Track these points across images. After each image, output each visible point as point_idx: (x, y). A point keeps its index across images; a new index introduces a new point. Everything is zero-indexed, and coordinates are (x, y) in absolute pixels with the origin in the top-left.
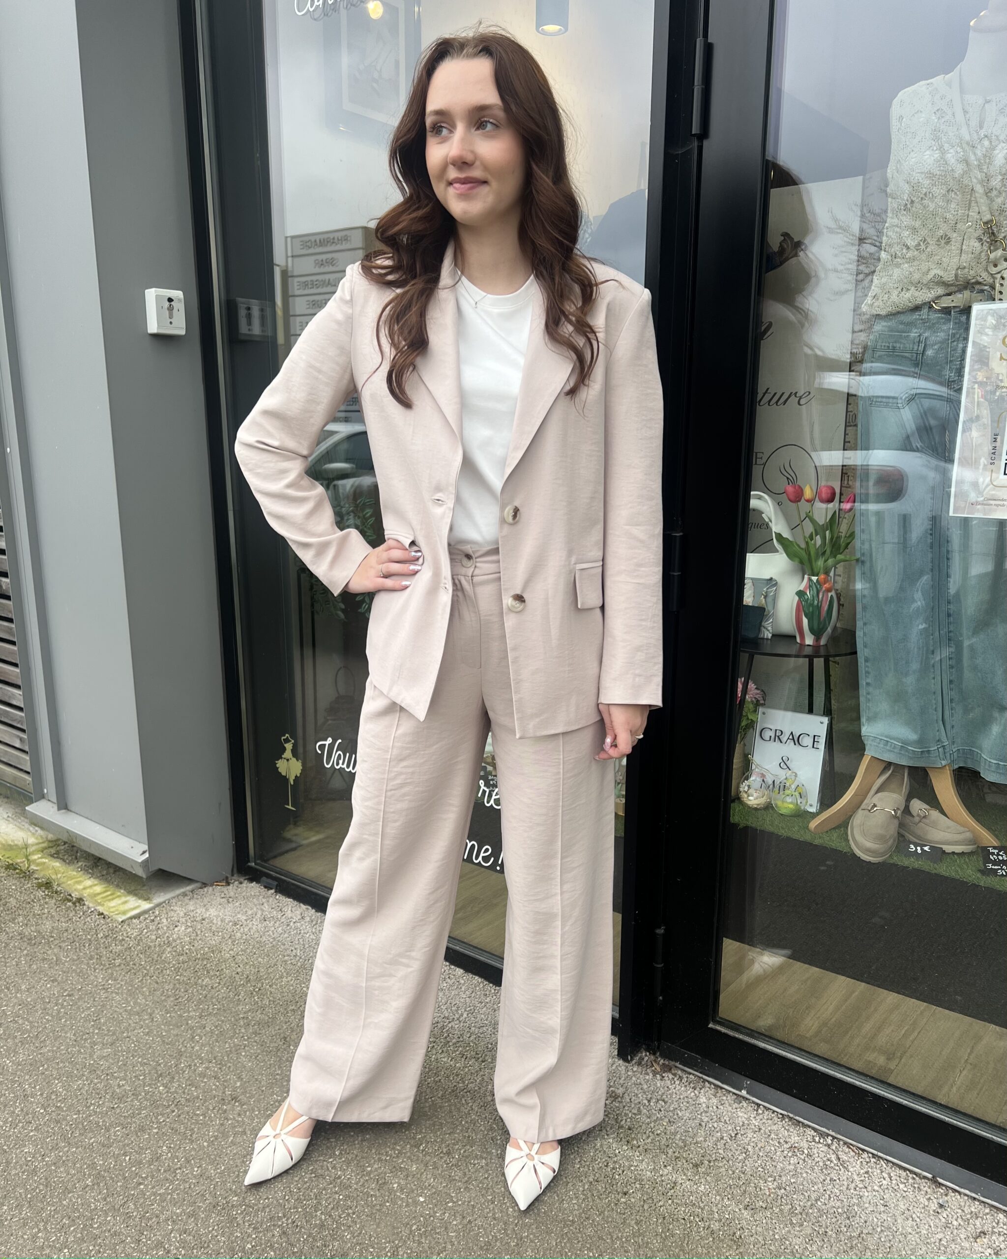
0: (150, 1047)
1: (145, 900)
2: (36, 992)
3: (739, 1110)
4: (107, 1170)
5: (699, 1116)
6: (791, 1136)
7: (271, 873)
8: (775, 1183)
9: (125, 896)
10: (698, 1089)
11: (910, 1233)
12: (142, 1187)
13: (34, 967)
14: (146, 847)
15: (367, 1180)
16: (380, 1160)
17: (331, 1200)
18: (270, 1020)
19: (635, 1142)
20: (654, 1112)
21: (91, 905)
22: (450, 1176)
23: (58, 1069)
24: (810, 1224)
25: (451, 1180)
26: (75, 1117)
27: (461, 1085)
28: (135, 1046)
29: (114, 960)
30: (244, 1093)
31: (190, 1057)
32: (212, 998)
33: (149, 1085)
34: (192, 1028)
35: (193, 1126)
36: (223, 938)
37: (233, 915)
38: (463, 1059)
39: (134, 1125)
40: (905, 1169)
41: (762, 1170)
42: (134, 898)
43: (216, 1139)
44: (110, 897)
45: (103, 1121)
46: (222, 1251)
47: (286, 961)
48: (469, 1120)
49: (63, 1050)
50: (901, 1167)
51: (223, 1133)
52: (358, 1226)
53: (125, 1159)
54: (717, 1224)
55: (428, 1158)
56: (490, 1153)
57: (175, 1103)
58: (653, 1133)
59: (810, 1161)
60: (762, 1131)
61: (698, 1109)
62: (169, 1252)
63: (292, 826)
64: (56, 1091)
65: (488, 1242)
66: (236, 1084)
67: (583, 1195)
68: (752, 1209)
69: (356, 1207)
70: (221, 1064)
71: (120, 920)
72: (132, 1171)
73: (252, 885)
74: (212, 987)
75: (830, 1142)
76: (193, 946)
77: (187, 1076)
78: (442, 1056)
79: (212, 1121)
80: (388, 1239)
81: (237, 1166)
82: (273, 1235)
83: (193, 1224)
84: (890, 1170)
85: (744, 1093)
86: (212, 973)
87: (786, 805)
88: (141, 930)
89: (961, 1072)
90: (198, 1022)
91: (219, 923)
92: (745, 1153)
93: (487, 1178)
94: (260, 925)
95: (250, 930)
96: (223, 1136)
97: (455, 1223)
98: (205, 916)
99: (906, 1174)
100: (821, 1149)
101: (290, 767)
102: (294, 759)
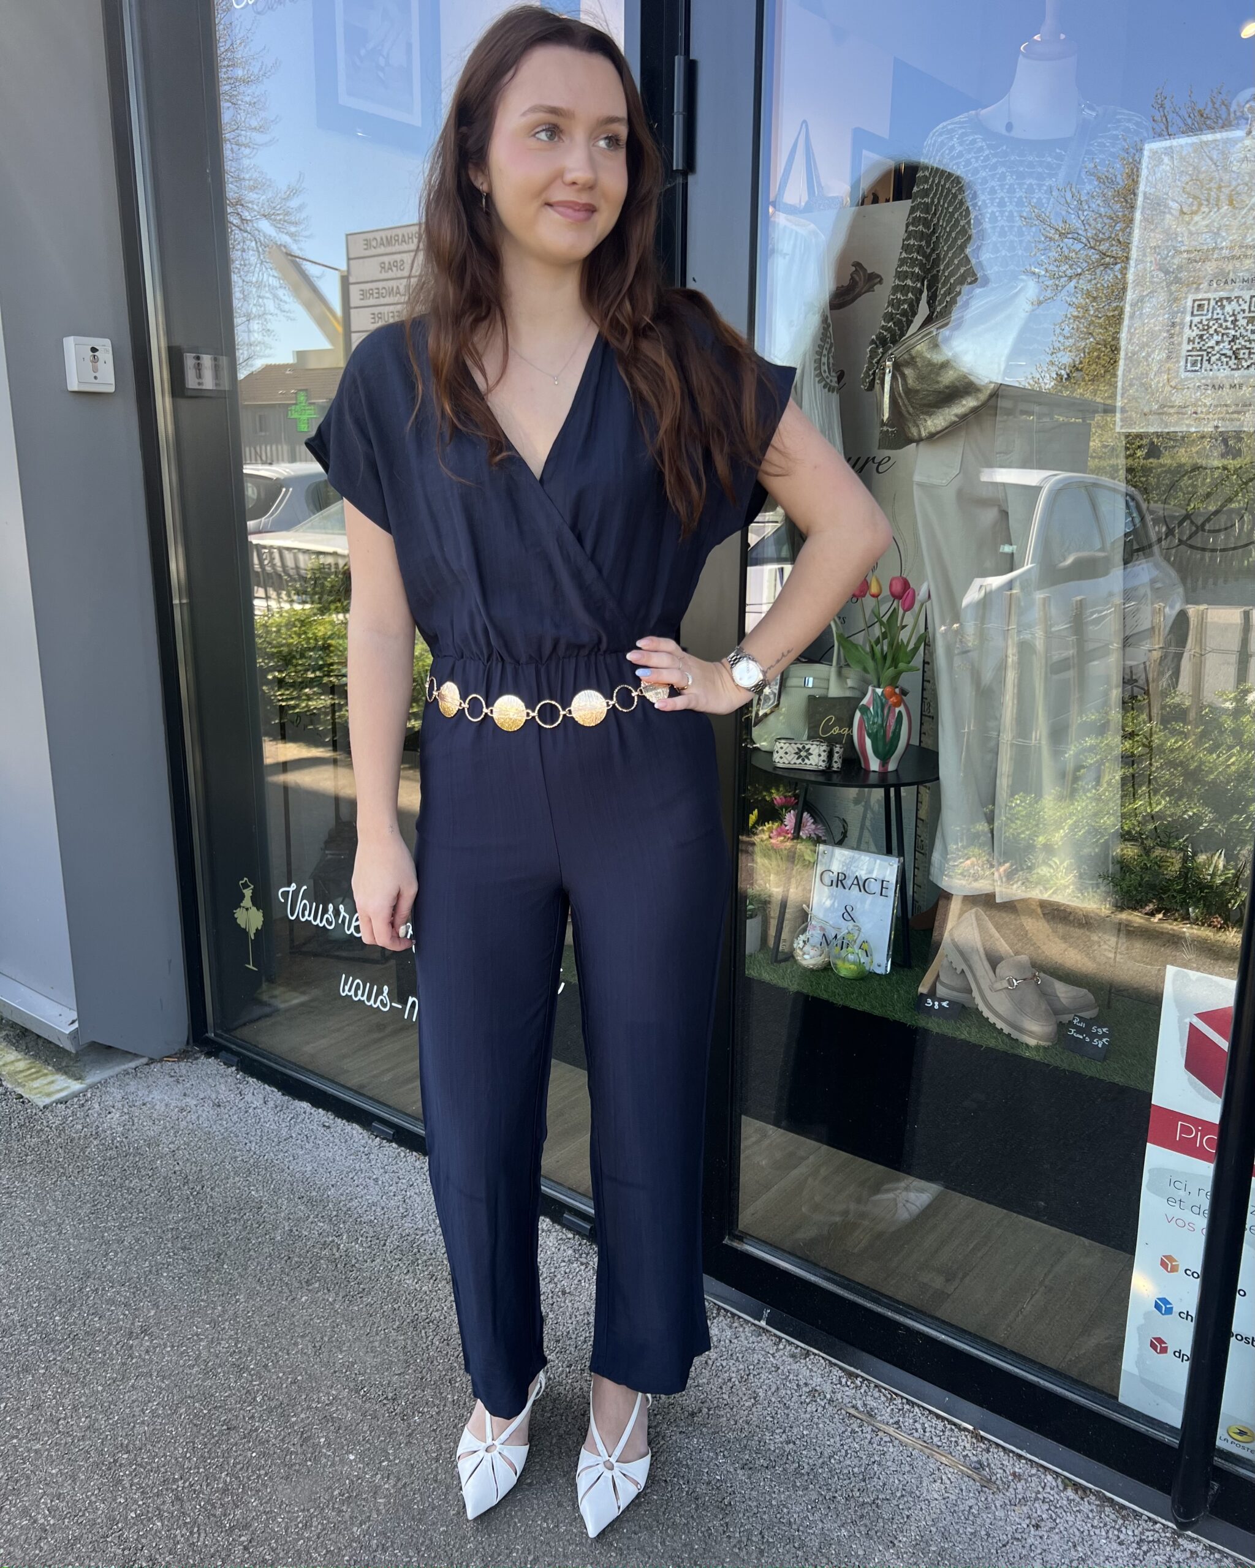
0: (52, 1267)
1: (77, 1079)
3: (755, 1344)
6: (813, 1377)
7: (233, 1047)
8: (784, 1436)
9: (52, 1074)
11: (936, 1499)
12: (15, 1441)
14: (74, 1015)
15: (289, 1433)
16: (309, 1408)
17: (240, 1458)
18: (204, 1232)
21: (9, 1086)
22: (391, 1428)
24: (817, 1486)
25: (392, 1433)
28: (34, 1265)
29: (27, 1155)
30: (156, 1325)
31: (100, 1279)
32: (138, 1204)
33: (44, 1314)
34: (107, 1243)
35: (88, 1366)
36: (165, 1127)
37: (181, 1098)
38: (432, 1281)
40: (943, 1419)
41: (771, 1419)
42: (64, 1077)
43: (114, 1382)
44: (34, 1076)
46: (99, 1520)
47: (236, 1158)
48: (426, 1356)
50: (938, 1416)
52: (269, 1490)
54: (703, 1487)
55: (368, 1405)
56: (446, 1398)
57: (72, 1336)
59: (831, 1409)
60: (780, 1371)
62: (35, 1522)
63: (264, 986)
65: (423, 1510)
66: (149, 1312)
67: (551, 1451)
68: (750, 1469)
69: (270, 1467)
70: (135, 1288)
71: (41, 1105)
72: (6, 1422)
73: (210, 1060)
74: (141, 1191)
75: (859, 1384)
76: (126, 1138)
77: (90, 1302)
78: (407, 1277)
79: (112, 1360)
80: (302, 1507)
81: (134, 1415)
82: (164, 1502)
83: (69, 1488)
84: (925, 1420)
85: (763, 1323)
86: (143, 1172)
87: (847, 965)
88: (65, 1118)
89: (1033, 1296)
90: (117, 1234)
91: (163, 1109)
92: (755, 1398)
93: (434, 1430)
94: (211, 1112)
95: (198, 1118)
96: (123, 1378)
97: (386, 1486)
98: (146, 1100)
99: (944, 1425)
100: (847, 1393)
101: (250, 918)
102: (254, 909)
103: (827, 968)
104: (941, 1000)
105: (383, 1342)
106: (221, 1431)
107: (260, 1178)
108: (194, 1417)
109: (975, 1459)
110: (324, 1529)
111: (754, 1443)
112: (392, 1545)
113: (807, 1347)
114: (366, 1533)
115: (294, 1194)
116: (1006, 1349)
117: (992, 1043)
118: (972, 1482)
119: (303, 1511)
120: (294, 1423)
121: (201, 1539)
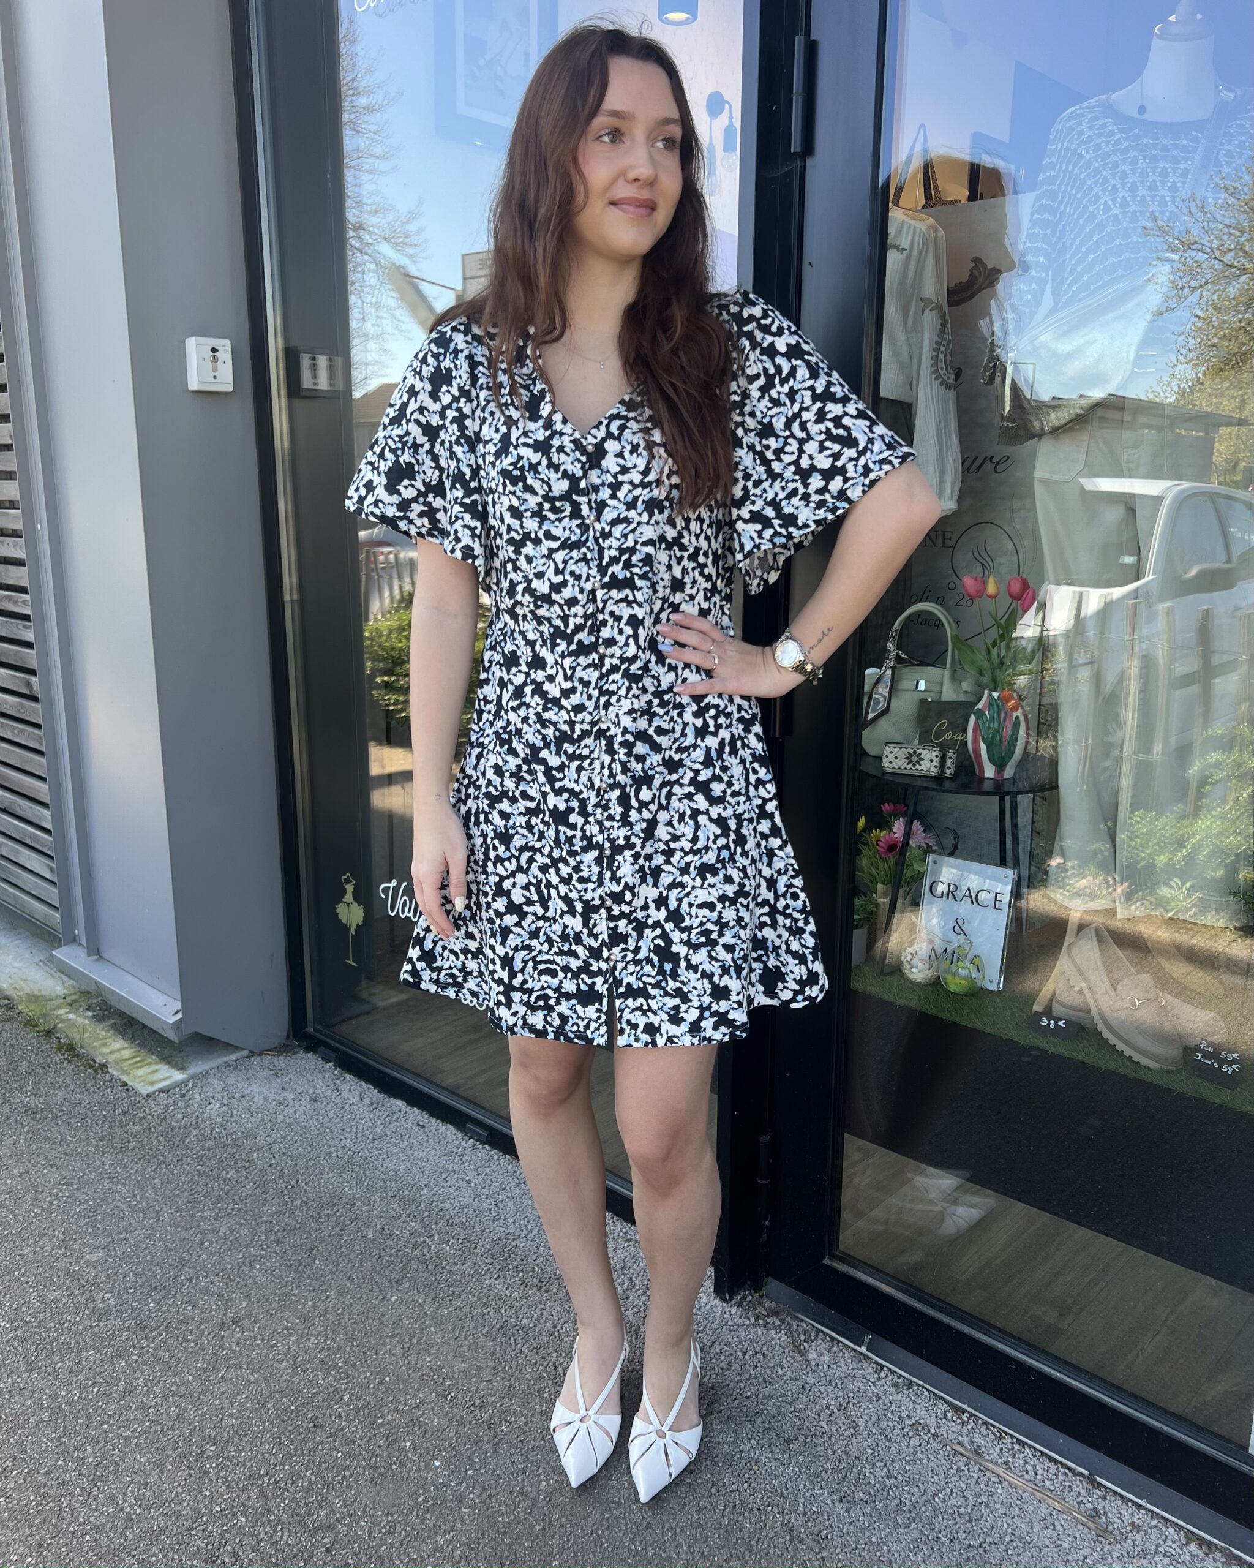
0: (149, 1253)
1: (180, 1069)
2: (29, 1179)
3: (856, 1371)
4: (70, 1403)
5: (804, 1377)
6: (917, 1409)
7: (332, 1042)
8: (885, 1470)
9: (156, 1063)
10: (809, 1342)
11: (1047, 1546)
12: (106, 1426)
13: (34, 1147)
14: (178, 1006)
15: (375, 1435)
16: (396, 1410)
17: (326, 1457)
18: (297, 1227)
20: (748, 1368)
21: (115, 1073)
22: (477, 1436)
24: (920, 1525)
25: (478, 1441)
28: (132, 1250)
29: (129, 1142)
30: (249, 1316)
31: (194, 1268)
32: (234, 1195)
34: (203, 1232)
36: (263, 1120)
37: (280, 1092)
39: (111, 1349)
40: (1056, 1462)
41: (871, 1451)
42: (167, 1067)
43: (205, 1372)
44: (139, 1064)
45: (77, 1342)
46: (184, 1513)
47: (331, 1153)
48: (514, 1364)
50: (1051, 1459)
52: (353, 1492)
53: (93, 1392)
54: (799, 1518)
55: (455, 1411)
56: (533, 1409)
57: (165, 1324)
59: (935, 1444)
60: (881, 1401)
61: (804, 1367)
62: (122, 1510)
63: (364, 983)
65: (508, 1523)
66: (241, 1304)
68: (849, 1502)
69: (356, 1468)
70: (229, 1279)
71: (145, 1093)
72: (98, 1407)
73: (309, 1055)
74: (237, 1182)
75: (966, 1420)
76: (225, 1129)
78: (497, 1282)
79: (203, 1350)
80: (386, 1512)
81: (222, 1408)
82: (249, 1497)
83: (157, 1477)
84: (1037, 1462)
85: (863, 1349)
86: (240, 1164)
87: (957, 980)
88: (167, 1107)
89: (1154, 1336)
90: (212, 1225)
91: (261, 1102)
92: (854, 1428)
93: (521, 1441)
94: (308, 1107)
95: (295, 1112)
96: (213, 1369)
97: (472, 1496)
98: (245, 1092)
99: (1058, 1469)
100: (952, 1429)
101: (351, 913)
102: (355, 904)
103: (936, 983)
104: (1057, 1019)
105: (473, 1347)
106: (307, 1429)
107: (354, 1175)
108: (283, 1411)
109: (1090, 1506)
110: (407, 1536)
111: (852, 1476)
112: (476, 1558)
113: (909, 1377)
114: (449, 1543)
115: (387, 1193)
116: (1125, 1391)
117: (1112, 1065)
118: (1086, 1531)
119: (387, 1515)
120: (382, 1425)
121: (285, 1538)
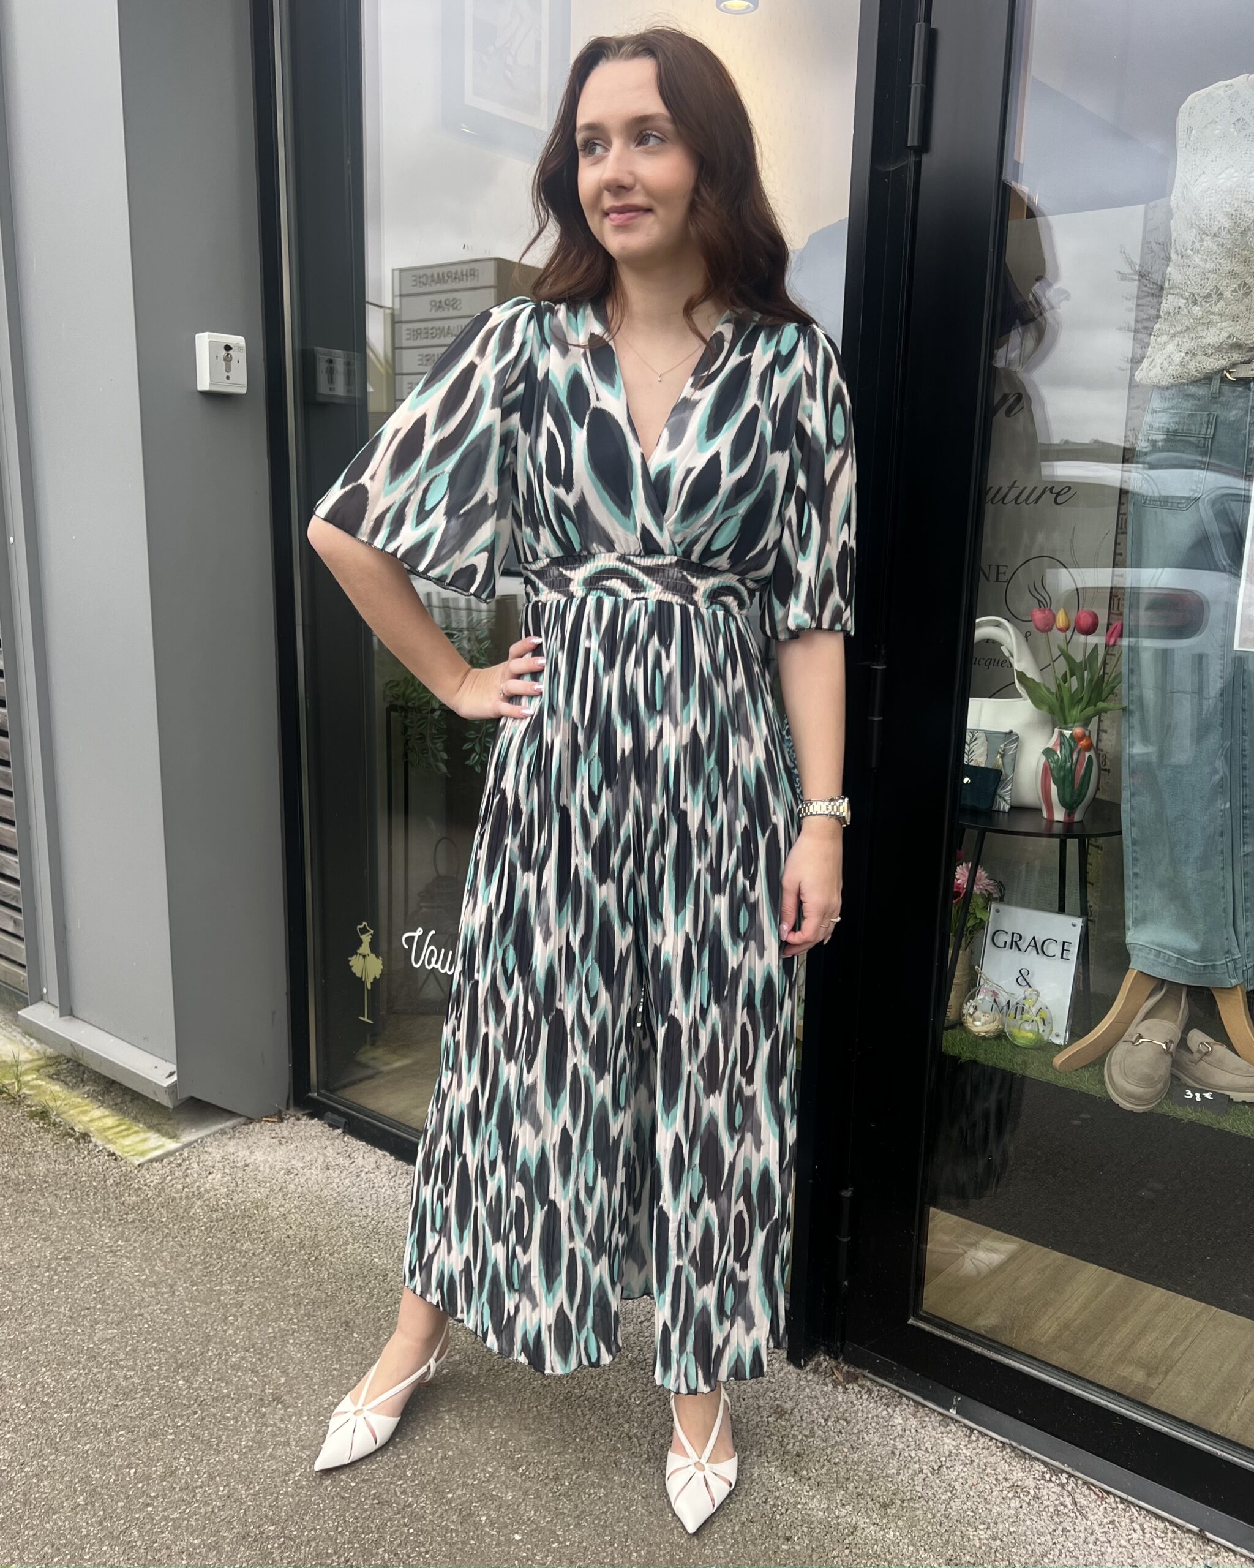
0: (168, 1330)
1: (171, 1138)
2: (22, 1253)
3: (945, 1435)
4: (105, 1486)
5: (892, 1442)
6: (1013, 1471)
7: (338, 1107)
9: (144, 1131)
10: (892, 1406)
12: (150, 1509)
13: (21, 1220)
14: (173, 1067)
15: (446, 1510)
16: (465, 1484)
17: (398, 1534)
18: (329, 1299)
19: (805, 1473)
20: (832, 1434)
21: (99, 1143)
22: (556, 1509)
23: (46, 1353)
25: (558, 1513)
26: (66, 1415)
27: (577, 1391)
28: (149, 1326)
29: (127, 1214)
30: (288, 1392)
31: (221, 1343)
32: (253, 1267)
33: (166, 1378)
34: (225, 1307)
35: (220, 1433)
36: (272, 1190)
37: (286, 1160)
39: (143, 1428)
41: (972, 1514)
42: (157, 1135)
43: (251, 1450)
44: (125, 1133)
45: (103, 1423)
47: (353, 1223)
49: (54, 1329)
50: (1158, 1517)
51: (259, 1443)
53: (129, 1474)
55: (529, 1484)
56: (612, 1480)
57: (199, 1402)
58: (829, 1461)
59: (1036, 1505)
60: (975, 1464)
61: (890, 1432)
64: (42, 1382)
66: (279, 1380)
67: (734, 1539)
69: (431, 1544)
70: (261, 1354)
71: (137, 1163)
72: (138, 1488)
73: (313, 1122)
74: (254, 1254)
75: (1065, 1481)
76: (232, 1199)
79: (246, 1427)
81: (276, 1486)
83: (215, 1559)
84: (1143, 1520)
85: (952, 1413)
86: (254, 1235)
87: (1023, 1033)
88: (164, 1176)
90: (234, 1299)
91: (267, 1171)
92: (951, 1492)
93: (605, 1513)
94: (320, 1175)
95: (307, 1181)
96: (259, 1447)
98: (248, 1161)
99: (1166, 1526)
100: (1053, 1490)
101: (367, 966)
102: (373, 956)
103: (1001, 1036)
108: (341, 1490)
111: (956, 1539)
113: (1002, 1439)
120: (452, 1499)
